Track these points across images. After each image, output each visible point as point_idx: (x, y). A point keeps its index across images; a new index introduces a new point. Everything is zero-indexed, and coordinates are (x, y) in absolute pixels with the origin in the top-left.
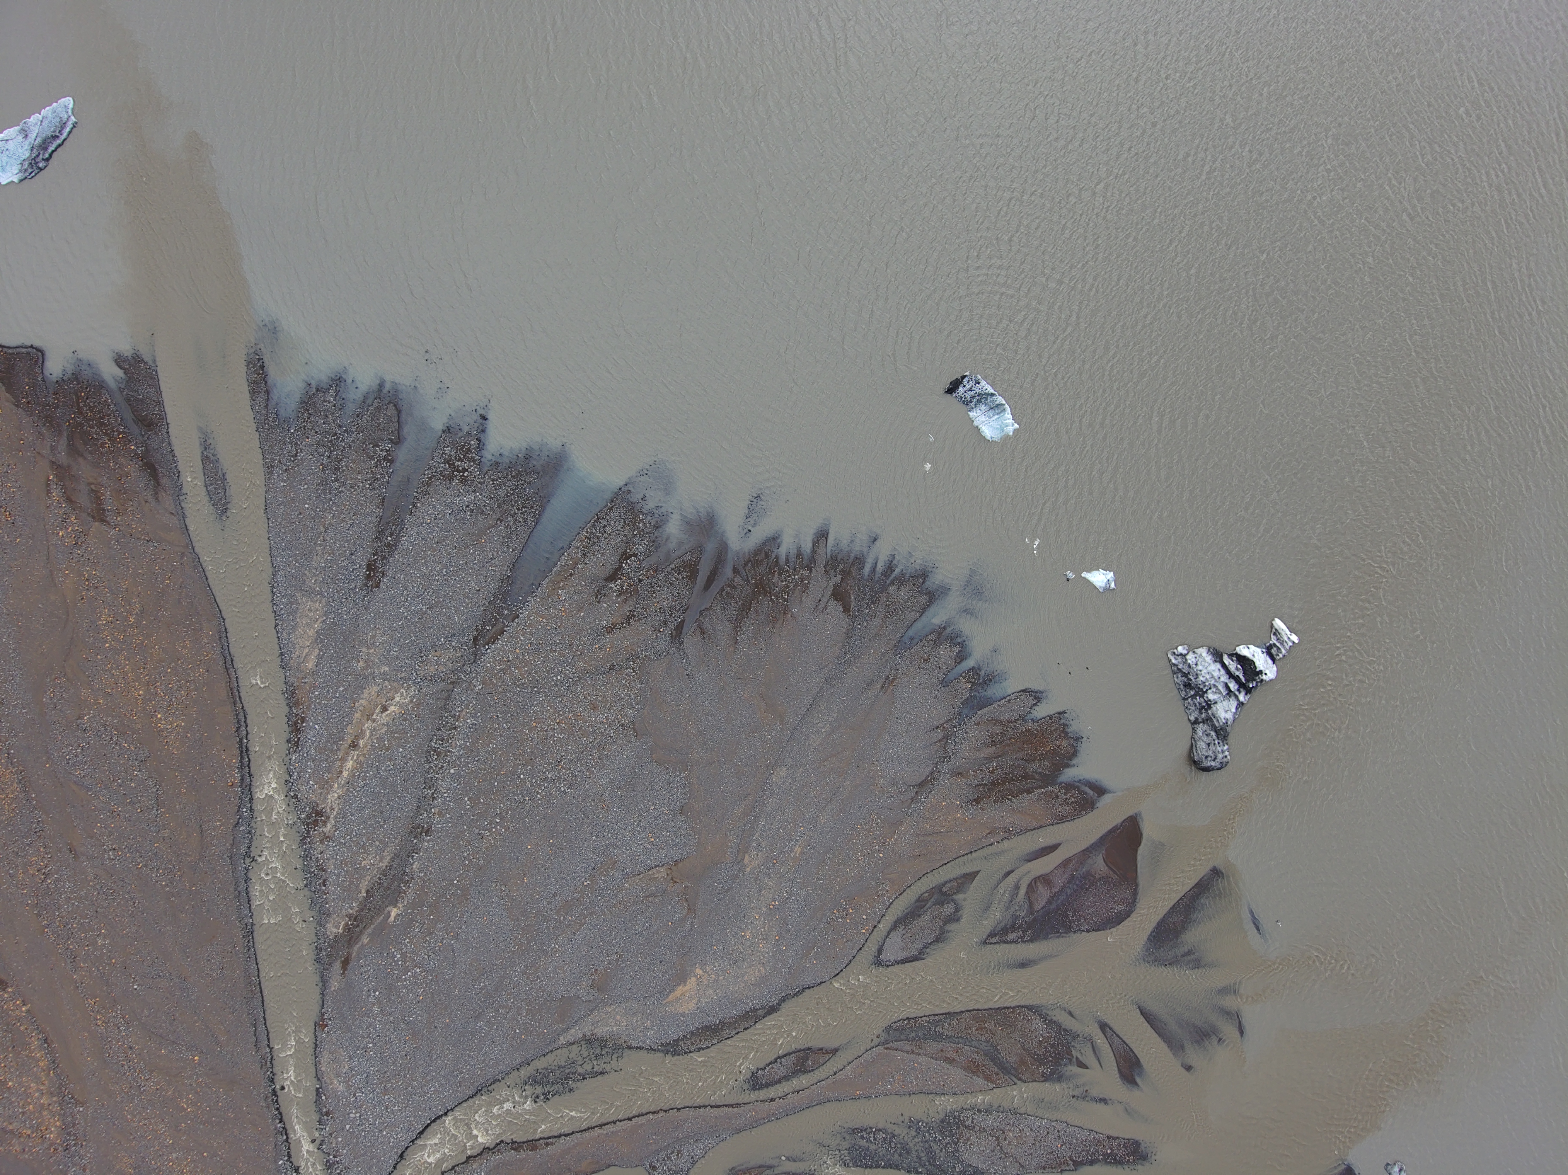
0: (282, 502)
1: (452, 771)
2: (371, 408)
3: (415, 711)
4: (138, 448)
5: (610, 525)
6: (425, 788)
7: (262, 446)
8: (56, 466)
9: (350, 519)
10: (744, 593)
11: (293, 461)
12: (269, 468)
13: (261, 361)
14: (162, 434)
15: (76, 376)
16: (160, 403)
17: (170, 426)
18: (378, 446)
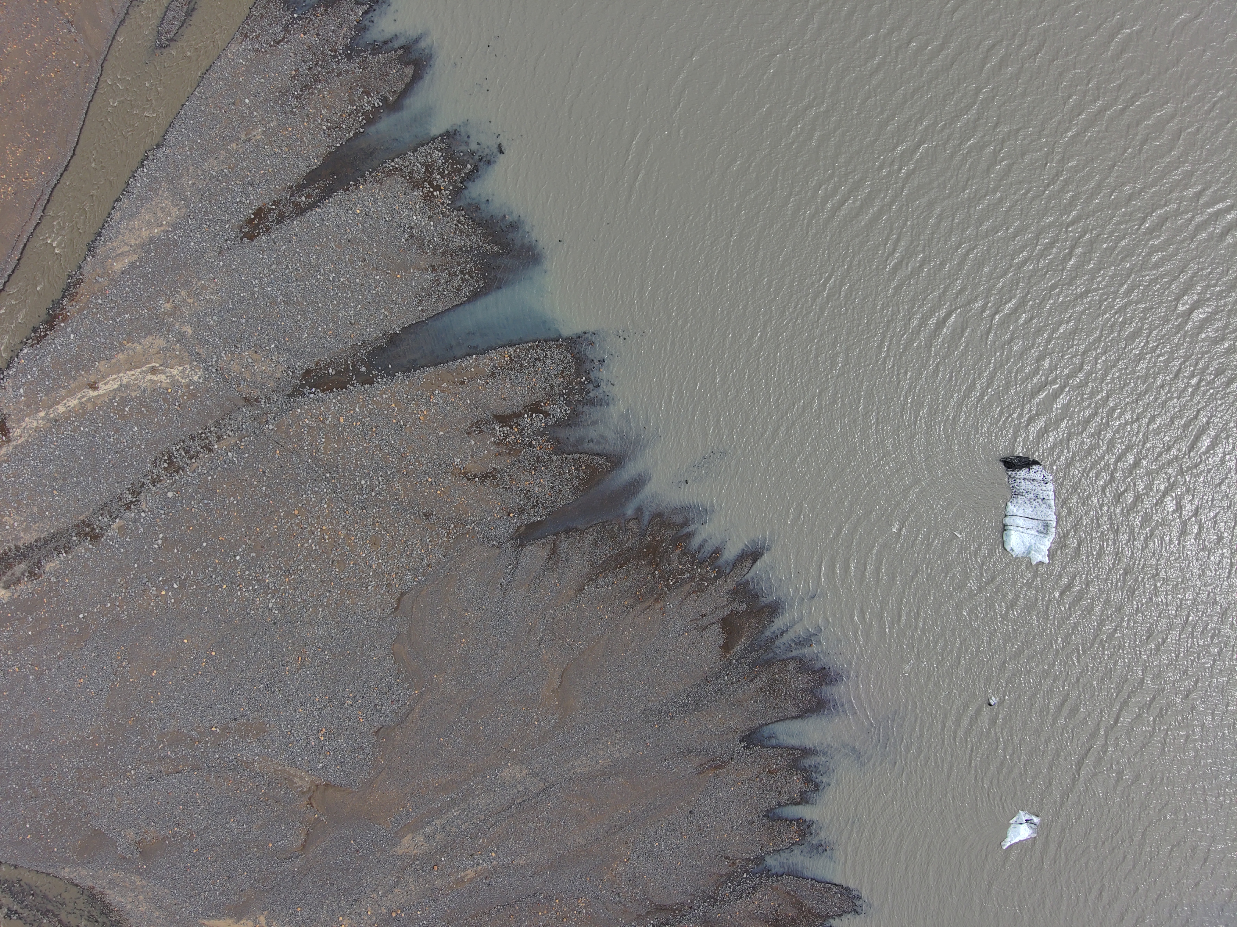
0: (227, 78)
1: (170, 495)
2: (392, 52)
3: (183, 398)
5: (544, 363)
6: (128, 489)
7: (253, 10)
10: (630, 543)
11: (271, 47)
12: (242, 35)
18: (368, 95)
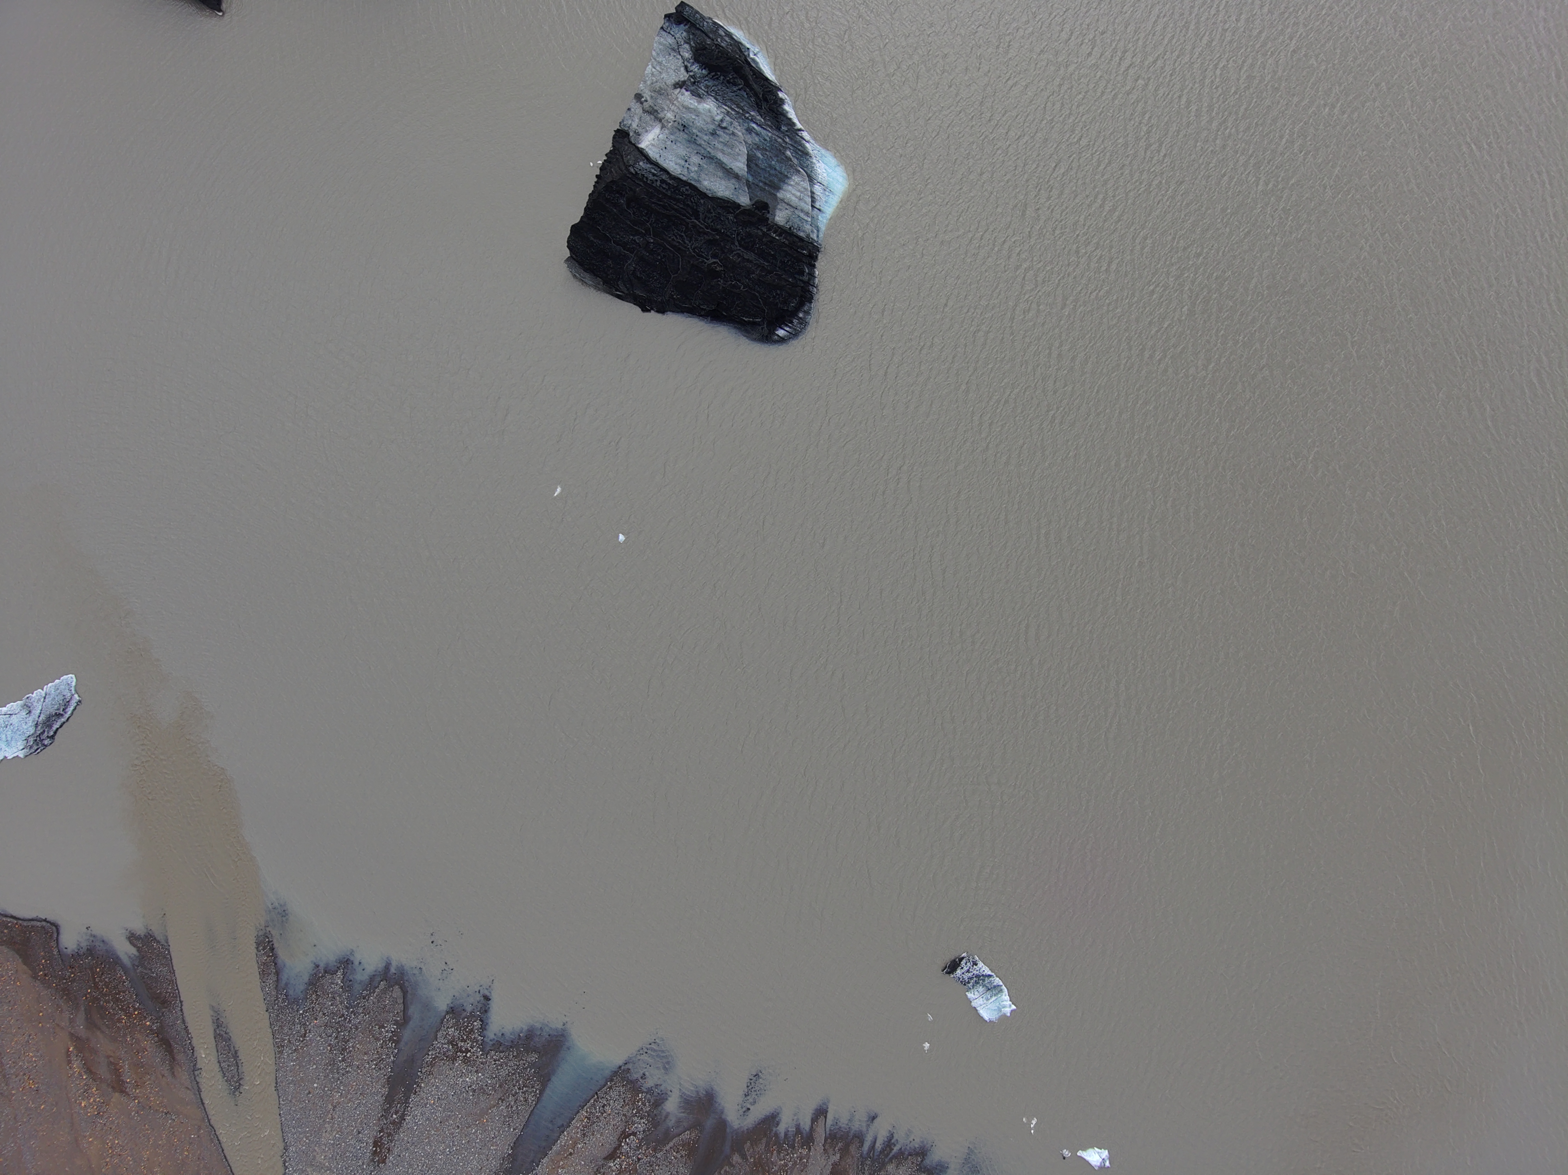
0: (292, 1080)
2: (377, 990)
4: (153, 1023)
5: (609, 1105)
7: (273, 1027)
8: (75, 1038)
9: (358, 1099)
11: (302, 1041)
12: (280, 1048)
13: (271, 943)
14: (176, 1012)
15: (91, 951)
16: (173, 982)
17: (183, 1003)
18: (384, 1027)
